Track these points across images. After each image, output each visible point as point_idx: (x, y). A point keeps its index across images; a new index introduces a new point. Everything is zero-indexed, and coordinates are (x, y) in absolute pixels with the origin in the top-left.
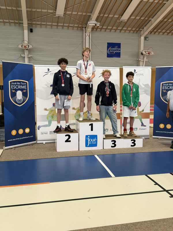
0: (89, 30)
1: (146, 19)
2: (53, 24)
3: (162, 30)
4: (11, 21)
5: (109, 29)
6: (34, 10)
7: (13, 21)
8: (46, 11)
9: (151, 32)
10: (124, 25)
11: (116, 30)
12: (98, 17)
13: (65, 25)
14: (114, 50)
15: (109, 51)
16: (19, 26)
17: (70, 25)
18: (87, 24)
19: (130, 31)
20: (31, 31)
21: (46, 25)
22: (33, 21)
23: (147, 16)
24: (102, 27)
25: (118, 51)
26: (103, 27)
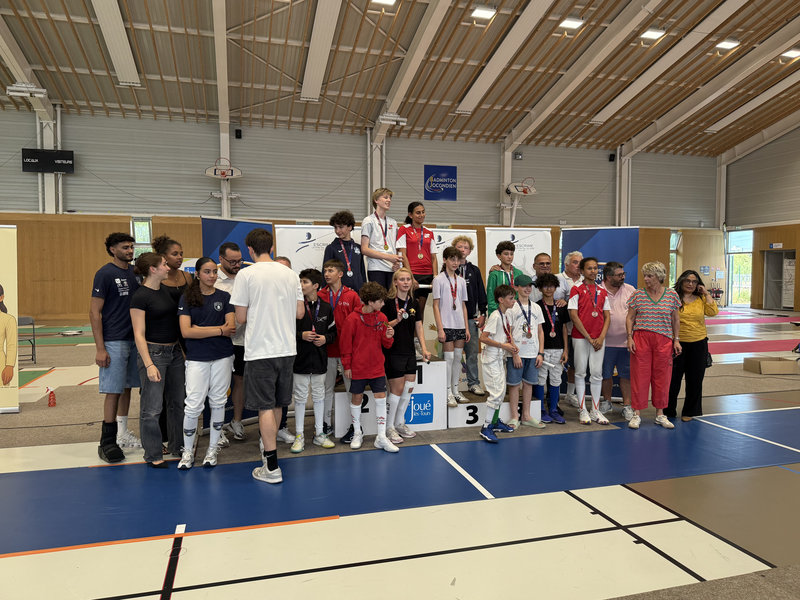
0: (382, 134)
1: (517, 110)
2: (293, 119)
3: (555, 136)
4: (187, 111)
5: (427, 133)
6: (246, 85)
7: (192, 111)
8: (276, 88)
9: (528, 141)
10: (466, 124)
11: (444, 136)
12: (403, 104)
13: (322, 121)
14: (442, 183)
15: (429, 184)
16: (208, 123)
17: (335, 123)
18: (377, 122)
19: (478, 137)
20: (238, 134)
21: (276, 121)
22: (243, 112)
23: (519, 102)
24: (412, 130)
25: (451, 186)
26: (413, 127)
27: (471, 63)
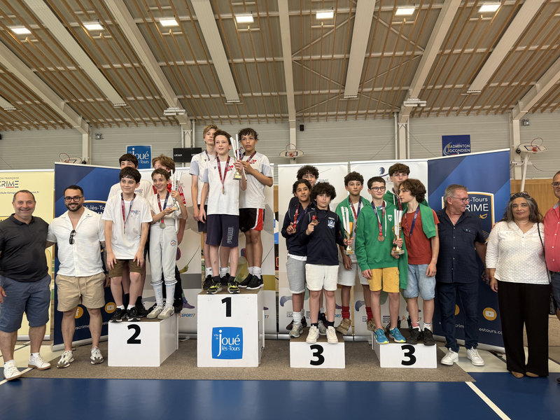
0: (406, 116)
1: (524, 84)
2: (339, 113)
4: (269, 115)
6: (306, 93)
7: (272, 115)
8: (327, 92)
9: (534, 110)
10: (477, 101)
11: (458, 113)
12: (423, 91)
14: (458, 148)
15: (447, 150)
16: (282, 122)
17: (369, 111)
18: (402, 107)
19: (488, 111)
20: (302, 128)
21: (327, 116)
22: (305, 112)
23: (525, 77)
24: (431, 109)
27: (479, 50)
